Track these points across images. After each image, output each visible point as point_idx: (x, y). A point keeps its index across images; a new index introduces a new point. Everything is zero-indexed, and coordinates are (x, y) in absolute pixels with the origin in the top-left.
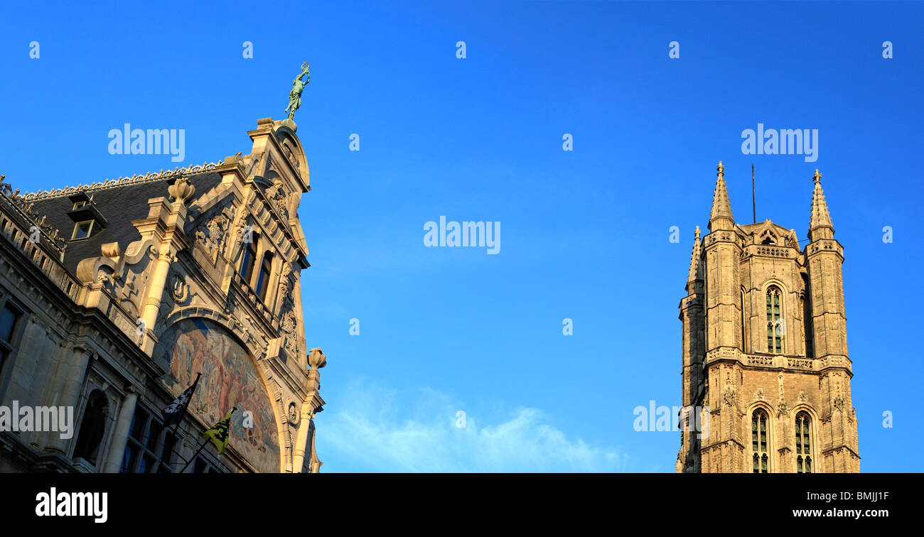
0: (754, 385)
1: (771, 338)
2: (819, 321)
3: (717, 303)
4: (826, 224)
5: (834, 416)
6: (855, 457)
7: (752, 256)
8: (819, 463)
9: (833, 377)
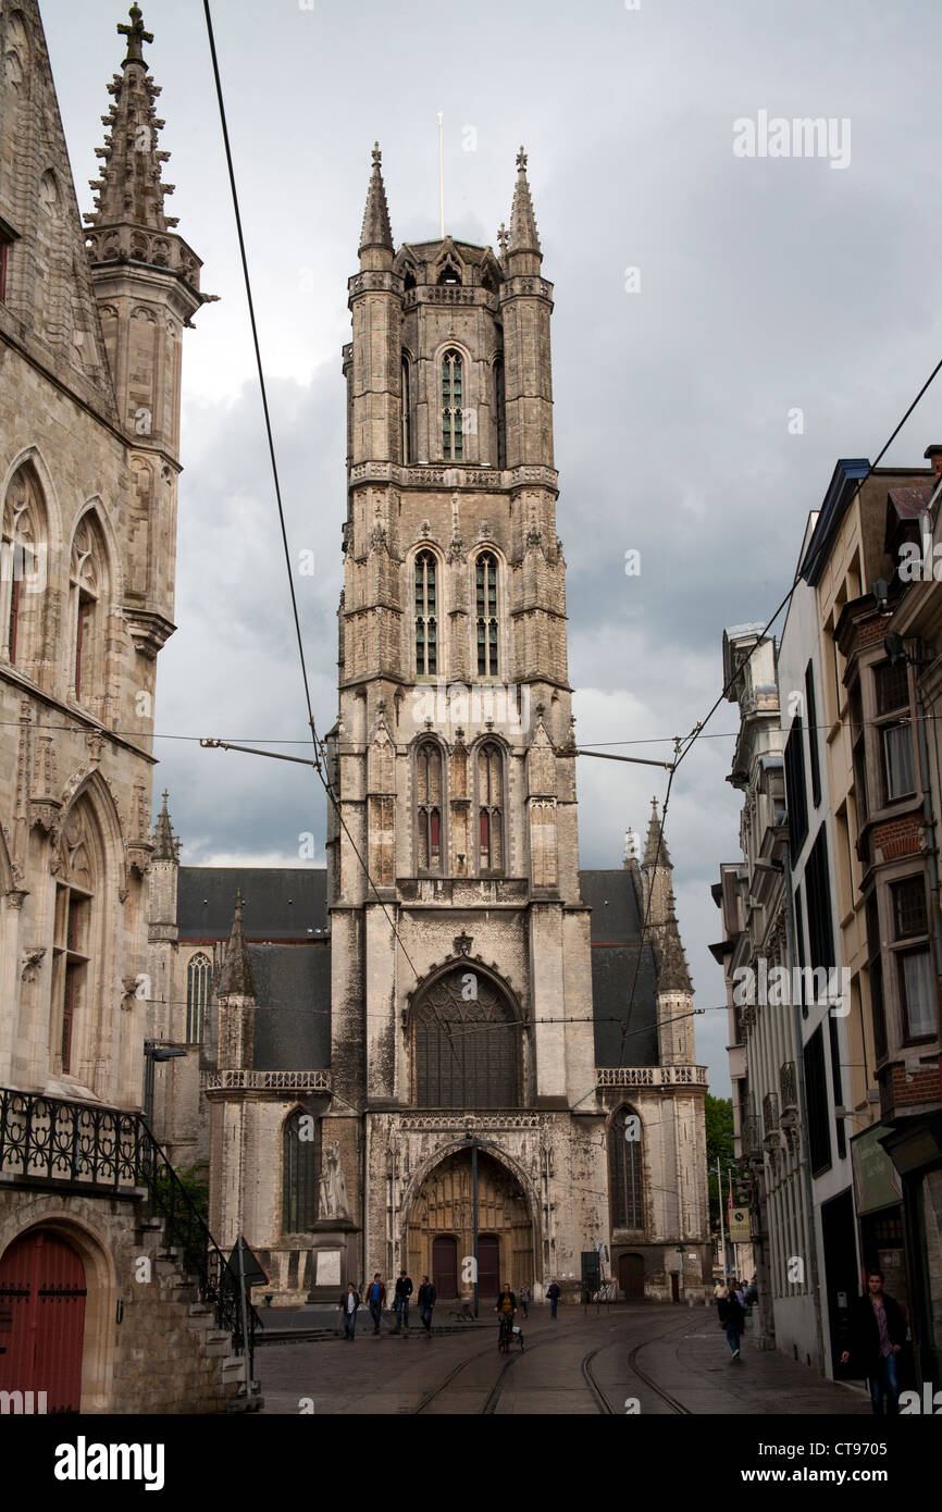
0: (417, 515)
1: (449, 433)
2: (512, 409)
3: (365, 389)
4: (528, 247)
5: (526, 558)
6: (557, 619)
7: (420, 304)
8: (506, 630)
9: (527, 499)
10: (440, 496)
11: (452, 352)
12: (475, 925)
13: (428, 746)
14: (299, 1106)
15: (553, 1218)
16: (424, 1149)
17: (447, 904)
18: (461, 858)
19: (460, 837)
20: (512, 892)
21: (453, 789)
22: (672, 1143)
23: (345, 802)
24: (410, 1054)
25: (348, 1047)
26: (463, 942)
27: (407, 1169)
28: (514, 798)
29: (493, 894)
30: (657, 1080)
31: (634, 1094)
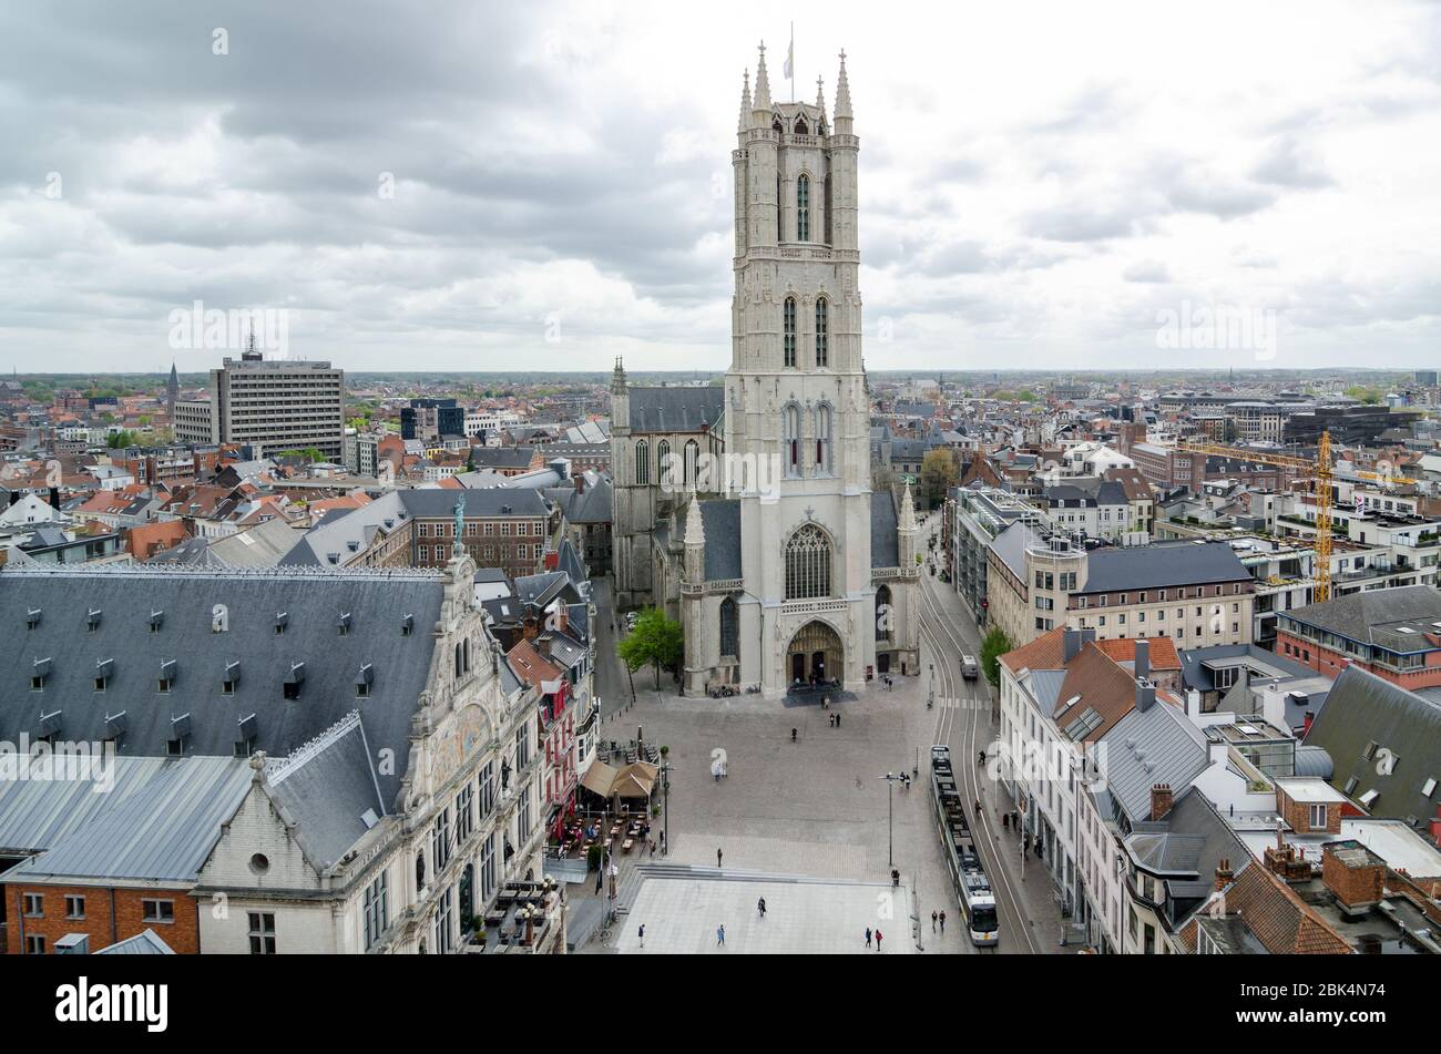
0: (785, 277)
1: (801, 224)
4: (846, 114)
5: (844, 304)
7: (786, 146)
8: (831, 344)
9: (844, 269)
10: (798, 265)
11: (803, 176)
12: (815, 503)
13: (792, 409)
14: (728, 598)
15: (852, 651)
17: (802, 493)
18: (808, 468)
19: (808, 457)
20: (833, 485)
21: (805, 433)
22: (905, 604)
24: (783, 570)
26: (809, 512)
27: (785, 633)
28: (836, 435)
29: (824, 487)
30: (899, 574)
31: (888, 580)
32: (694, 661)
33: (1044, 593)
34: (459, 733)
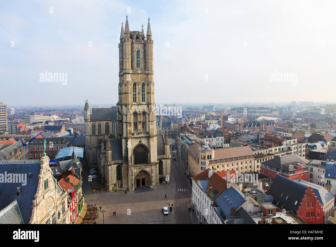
0: (134, 78)
1: (138, 64)
2: (147, 61)
3: (126, 57)
5: (149, 85)
7: (134, 43)
8: (146, 96)
9: (150, 76)
10: (137, 75)
11: (138, 50)
12: (142, 139)
13: (135, 114)
14: (118, 165)
15: (153, 178)
16: (137, 171)
17: (138, 136)
18: (140, 130)
19: (140, 127)
20: (147, 134)
21: (139, 120)
22: (166, 165)
23: (124, 122)
24: (133, 157)
25: (125, 157)
26: (140, 141)
27: (134, 174)
28: (147, 120)
29: (144, 134)
30: (165, 157)
31: (162, 159)
32: (110, 182)
33: (203, 161)
34: (46, 204)
